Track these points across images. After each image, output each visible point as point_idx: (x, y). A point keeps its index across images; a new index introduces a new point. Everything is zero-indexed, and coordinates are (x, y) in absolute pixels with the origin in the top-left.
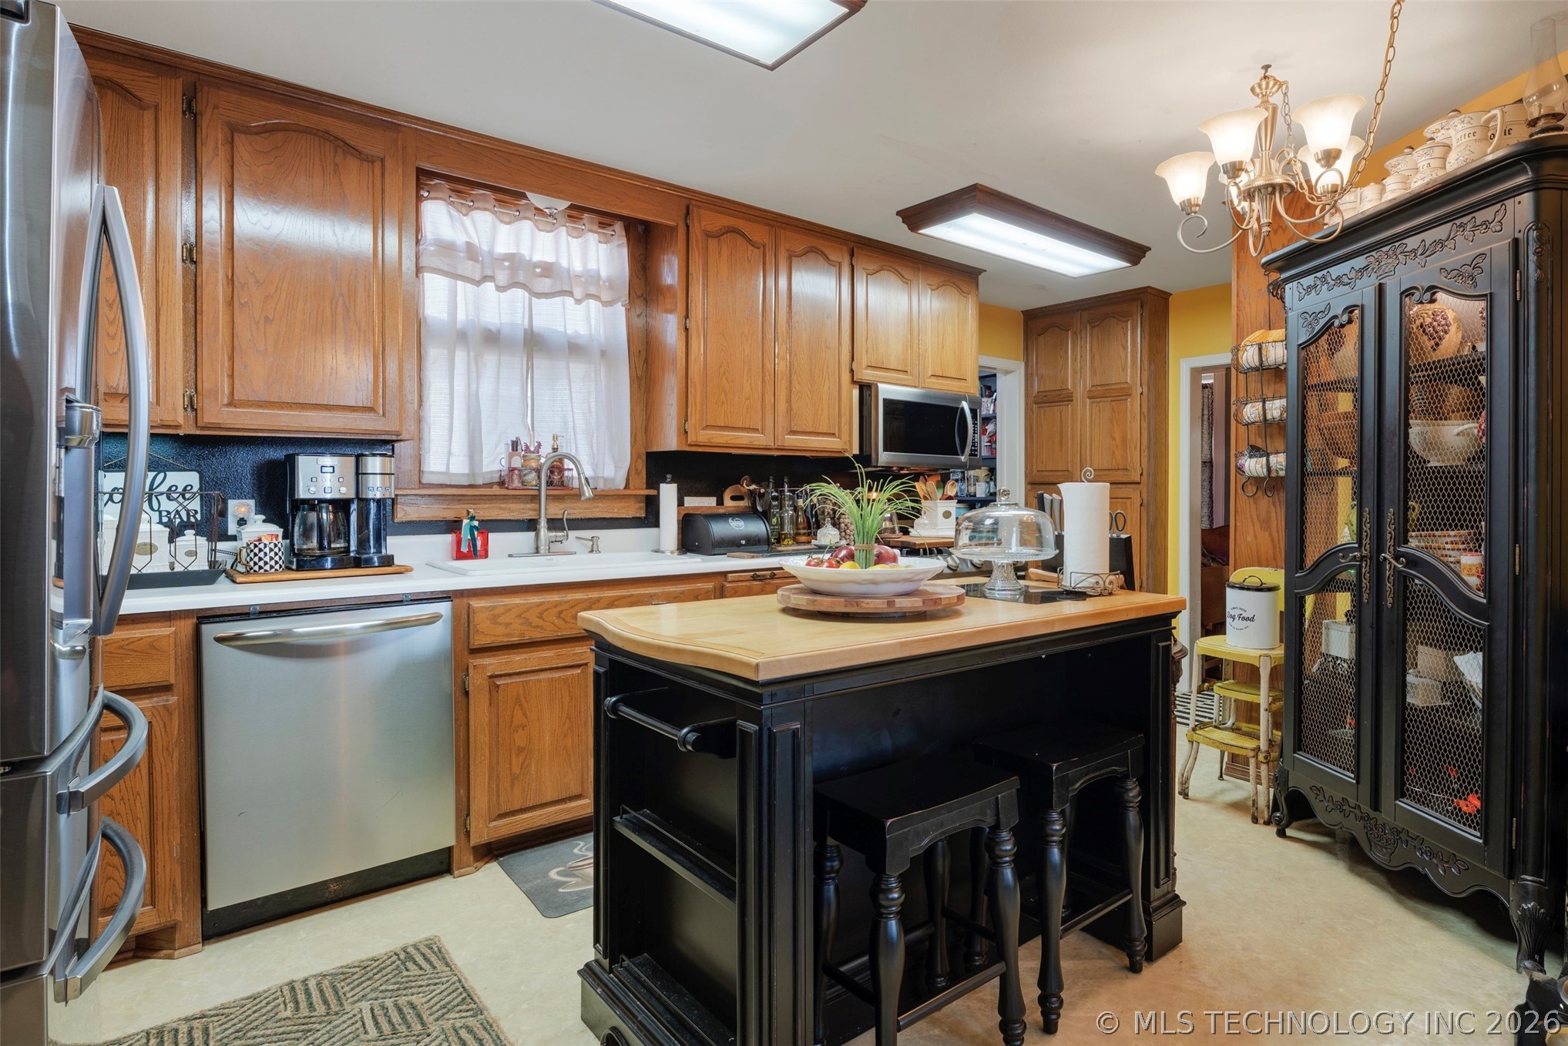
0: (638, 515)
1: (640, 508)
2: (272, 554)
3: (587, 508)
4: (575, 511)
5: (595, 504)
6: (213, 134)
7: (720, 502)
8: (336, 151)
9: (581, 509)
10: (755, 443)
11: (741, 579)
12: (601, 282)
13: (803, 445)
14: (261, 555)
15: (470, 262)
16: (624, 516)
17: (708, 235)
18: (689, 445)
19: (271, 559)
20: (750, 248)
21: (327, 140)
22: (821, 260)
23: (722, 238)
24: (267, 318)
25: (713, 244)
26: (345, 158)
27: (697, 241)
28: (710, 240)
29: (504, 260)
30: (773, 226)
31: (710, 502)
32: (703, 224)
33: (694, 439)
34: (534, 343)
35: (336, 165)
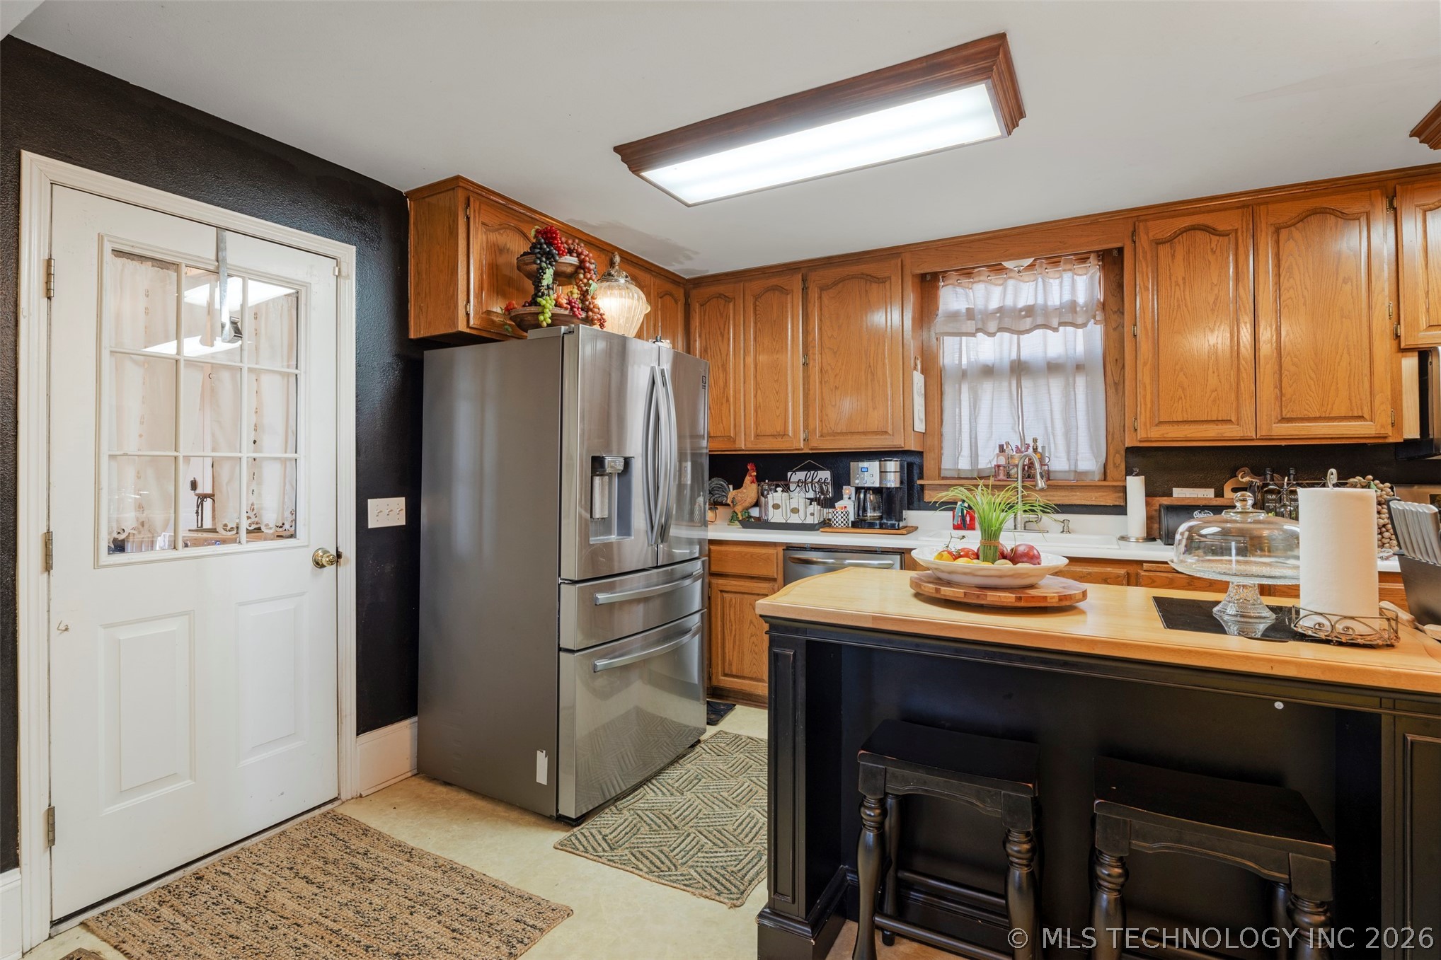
0: (1117, 503)
1: (1119, 497)
2: (842, 520)
3: (1065, 496)
4: (1054, 498)
5: (1074, 493)
6: (814, 294)
7: (1219, 494)
8: (866, 283)
9: (1060, 496)
10: (1225, 435)
11: (1158, 569)
12: (1078, 309)
13: (1304, 433)
14: (837, 520)
15: (969, 322)
16: (1102, 504)
17: (1159, 243)
18: (1141, 441)
19: (842, 522)
20: (1215, 238)
21: (862, 278)
22: (1331, 220)
23: (1176, 240)
24: (836, 387)
25: (1164, 250)
26: (871, 285)
27: (1145, 253)
28: (1161, 247)
29: (997, 313)
30: (1248, 206)
31: (1209, 493)
32: (1151, 235)
33: (1144, 435)
34: (1019, 369)
35: (866, 291)
